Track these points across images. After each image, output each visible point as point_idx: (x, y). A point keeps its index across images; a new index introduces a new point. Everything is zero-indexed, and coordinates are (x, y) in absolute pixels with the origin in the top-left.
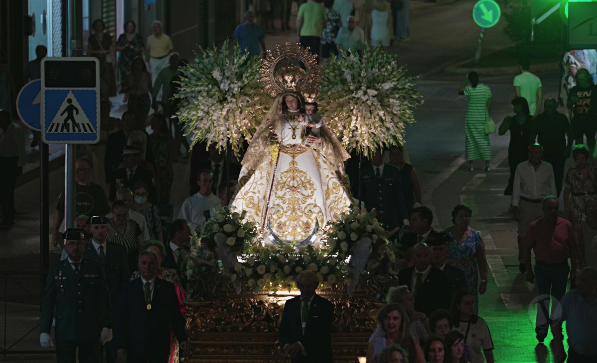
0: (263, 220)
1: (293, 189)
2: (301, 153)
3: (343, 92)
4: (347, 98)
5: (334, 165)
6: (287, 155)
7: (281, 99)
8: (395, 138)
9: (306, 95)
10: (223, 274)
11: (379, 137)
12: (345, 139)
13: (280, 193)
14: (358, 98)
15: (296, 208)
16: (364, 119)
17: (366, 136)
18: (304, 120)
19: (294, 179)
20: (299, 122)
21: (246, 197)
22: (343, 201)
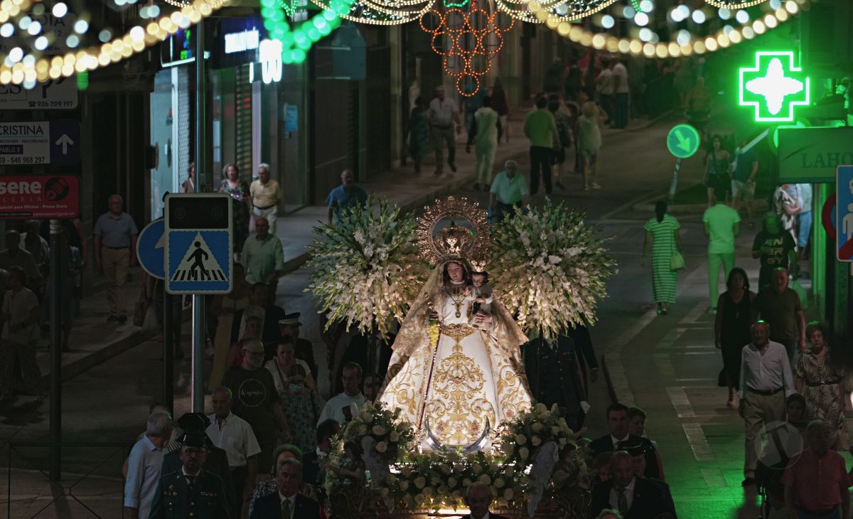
0: (419, 419)
1: (457, 380)
2: (467, 335)
3: (519, 258)
4: (524, 266)
5: (507, 351)
6: (450, 338)
7: (442, 268)
8: (582, 316)
9: (474, 263)
10: (372, 488)
11: (563, 315)
12: (521, 317)
13: (441, 385)
14: (537, 267)
15: (461, 404)
16: (546, 291)
17: (547, 313)
18: (471, 294)
19: (458, 367)
20: (465, 296)
21: (398, 390)
22: (520, 396)
